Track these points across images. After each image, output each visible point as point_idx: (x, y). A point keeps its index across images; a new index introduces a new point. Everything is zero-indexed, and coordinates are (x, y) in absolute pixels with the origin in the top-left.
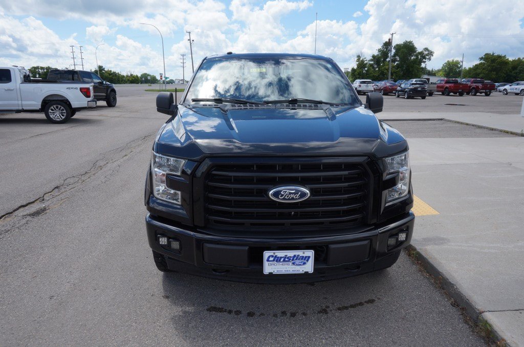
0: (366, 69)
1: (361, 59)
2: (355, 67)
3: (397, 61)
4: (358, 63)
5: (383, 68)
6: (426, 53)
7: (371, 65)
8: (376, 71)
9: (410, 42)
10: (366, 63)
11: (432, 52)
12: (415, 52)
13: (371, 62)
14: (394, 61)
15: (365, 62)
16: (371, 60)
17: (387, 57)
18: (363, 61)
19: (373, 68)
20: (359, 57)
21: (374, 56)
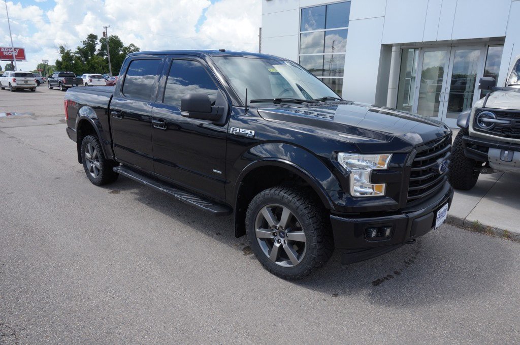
0: (73, 62)
1: (66, 51)
2: (60, 59)
3: (105, 55)
4: (62, 55)
5: (93, 61)
6: (133, 48)
7: (79, 58)
8: (85, 64)
9: (116, 37)
10: (73, 56)
11: (138, 48)
12: (122, 47)
13: (77, 55)
14: (102, 54)
15: (71, 54)
16: (77, 53)
17: (94, 50)
18: (68, 53)
19: (81, 61)
20: (62, 47)
21: (79, 49)
